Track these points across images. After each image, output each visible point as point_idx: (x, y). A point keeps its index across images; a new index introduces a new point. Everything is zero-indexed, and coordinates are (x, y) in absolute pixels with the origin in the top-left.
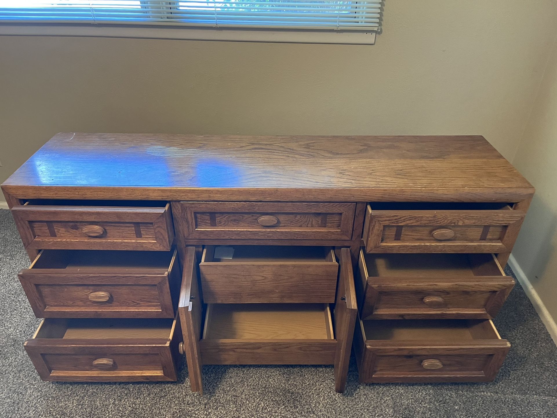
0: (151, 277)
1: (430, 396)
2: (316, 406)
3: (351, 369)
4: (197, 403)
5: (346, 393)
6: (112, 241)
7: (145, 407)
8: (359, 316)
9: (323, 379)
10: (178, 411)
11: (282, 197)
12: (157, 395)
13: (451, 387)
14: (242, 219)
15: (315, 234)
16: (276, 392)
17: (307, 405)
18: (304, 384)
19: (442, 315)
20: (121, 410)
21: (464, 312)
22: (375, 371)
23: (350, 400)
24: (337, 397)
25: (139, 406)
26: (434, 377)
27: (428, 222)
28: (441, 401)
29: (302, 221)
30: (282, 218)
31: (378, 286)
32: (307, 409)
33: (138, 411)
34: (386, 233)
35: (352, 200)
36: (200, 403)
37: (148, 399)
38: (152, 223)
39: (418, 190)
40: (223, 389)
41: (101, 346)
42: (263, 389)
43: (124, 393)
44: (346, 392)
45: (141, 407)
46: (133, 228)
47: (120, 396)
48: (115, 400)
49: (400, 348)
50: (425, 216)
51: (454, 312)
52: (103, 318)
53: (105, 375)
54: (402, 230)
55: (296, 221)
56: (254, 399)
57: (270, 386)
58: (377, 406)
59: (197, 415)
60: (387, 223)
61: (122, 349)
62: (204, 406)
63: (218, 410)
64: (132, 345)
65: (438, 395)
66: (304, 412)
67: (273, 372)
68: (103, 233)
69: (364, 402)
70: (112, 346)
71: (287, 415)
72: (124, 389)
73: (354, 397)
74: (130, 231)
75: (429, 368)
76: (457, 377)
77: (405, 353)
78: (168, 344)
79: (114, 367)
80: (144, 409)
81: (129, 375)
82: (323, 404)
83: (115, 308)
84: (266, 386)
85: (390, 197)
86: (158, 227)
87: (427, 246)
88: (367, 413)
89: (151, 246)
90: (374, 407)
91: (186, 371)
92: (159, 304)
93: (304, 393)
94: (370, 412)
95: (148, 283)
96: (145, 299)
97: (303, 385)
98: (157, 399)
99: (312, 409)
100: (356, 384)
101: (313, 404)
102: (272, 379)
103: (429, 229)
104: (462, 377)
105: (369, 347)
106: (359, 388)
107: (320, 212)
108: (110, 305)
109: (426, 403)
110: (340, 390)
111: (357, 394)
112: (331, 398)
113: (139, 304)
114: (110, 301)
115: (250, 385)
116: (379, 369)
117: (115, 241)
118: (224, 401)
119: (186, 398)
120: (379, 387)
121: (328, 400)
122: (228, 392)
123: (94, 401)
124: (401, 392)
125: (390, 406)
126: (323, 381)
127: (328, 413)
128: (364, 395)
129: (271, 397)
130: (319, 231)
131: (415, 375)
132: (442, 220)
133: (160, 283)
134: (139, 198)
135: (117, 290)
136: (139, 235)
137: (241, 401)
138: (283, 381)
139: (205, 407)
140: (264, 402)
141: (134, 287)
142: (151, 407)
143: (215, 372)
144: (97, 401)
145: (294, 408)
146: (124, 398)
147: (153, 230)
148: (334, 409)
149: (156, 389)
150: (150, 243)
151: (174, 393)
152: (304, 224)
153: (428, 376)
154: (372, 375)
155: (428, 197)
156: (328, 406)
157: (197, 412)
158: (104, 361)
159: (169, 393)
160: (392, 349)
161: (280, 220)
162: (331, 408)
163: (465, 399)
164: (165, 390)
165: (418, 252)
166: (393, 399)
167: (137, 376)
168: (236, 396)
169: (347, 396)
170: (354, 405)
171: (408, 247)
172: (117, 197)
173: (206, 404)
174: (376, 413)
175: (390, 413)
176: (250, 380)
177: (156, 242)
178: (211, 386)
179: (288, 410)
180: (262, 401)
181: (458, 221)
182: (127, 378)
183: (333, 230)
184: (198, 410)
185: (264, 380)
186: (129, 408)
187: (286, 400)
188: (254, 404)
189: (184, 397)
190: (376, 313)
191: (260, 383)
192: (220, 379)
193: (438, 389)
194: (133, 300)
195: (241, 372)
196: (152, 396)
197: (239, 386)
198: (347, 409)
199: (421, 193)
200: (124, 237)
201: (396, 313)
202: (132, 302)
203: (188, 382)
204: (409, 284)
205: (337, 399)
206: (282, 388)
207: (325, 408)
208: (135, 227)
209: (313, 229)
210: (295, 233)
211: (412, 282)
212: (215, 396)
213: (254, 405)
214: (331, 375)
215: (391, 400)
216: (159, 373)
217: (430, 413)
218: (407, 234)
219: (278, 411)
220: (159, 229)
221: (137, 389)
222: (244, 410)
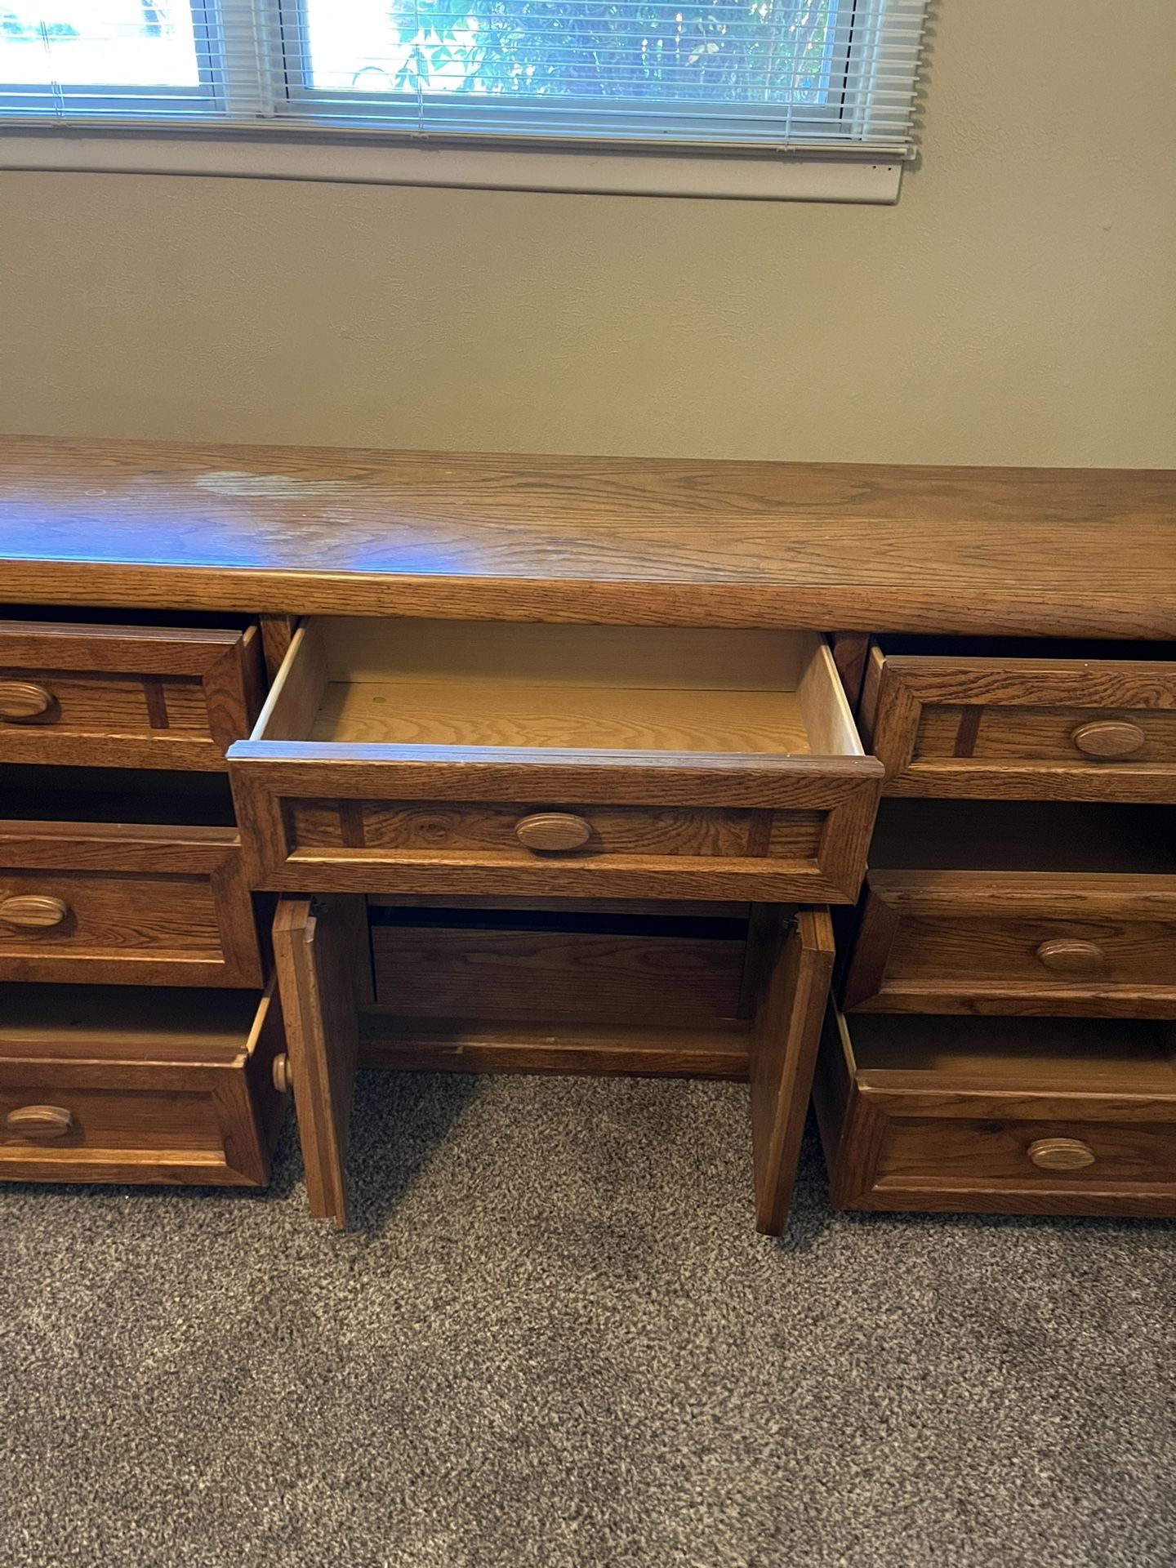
0: (192, 850)
1: (1049, 1258)
2: (694, 1274)
3: (803, 1173)
4: (326, 1254)
5: (789, 1242)
6: (75, 735)
7: (167, 1262)
8: (834, 1002)
9: (718, 1200)
10: (266, 1278)
11: (606, 609)
12: (203, 1229)
13: (1114, 1234)
14: (461, 822)
15: (725, 881)
16: (573, 1231)
17: (667, 1271)
18: (660, 1210)
19: (1096, 1002)
20: (90, 1270)
21: (1163, 996)
22: (883, 1174)
23: (801, 1262)
24: (761, 1248)
25: (148, 1259)
26: (1064, 1196)
27: (1064, 695)
28: (1085, 1273)
29: (679, 835)
30: (604, 825)
31: (900, 898)
32: (668, 1283)
33: (142, 1274)
34: (927, 734)
35: (825, 623)
36: (337, 1256)
37: (177, 1239)
38: (198, 680)
39: (1033, 596)
40: (409, 1219)
41: (32, 1060)
42: (533, 1222)
43: (104, 1221)
44: (788, 1238)
45: (153, 1261)
46: (142, 697)
47: (90, 1230)
48: (74, 1238)
49: (965, 1096)
50: (1056, 676)
51: (1134, 996)
52: (45, 980)
53: (47, 1160)
54: (977, 723)
55: (658, 836)
56: (503, 1249)
57: (555, 1213)
58: (886, 1283)
59: (324, 1292)
60: (933, 695)
61: (99, 1073)
62: (348, 1266)
63: (392, 1276)
64: (129, 1062)
65: (1074, 1256)
66: (658, 1292)
67: (565, 1174)
68: (48, 706)
69: (846, 1268)
70: (66, 1061)
71: (603, 1297)
72: (103, 1210)
73: (812, 1252)
74: (132, 705)
75: (1051, 1166)
76: (1136, 1199)
77: (978, 1112)
78: (239, 1063)
79: (72, 1135)
80: (162, 1269)
81: (120, 1162)
82: (716, 1271)
83: (83, 950)
84: (541, 1213)
85: (944, 616)
86: (218, 691)
87: (1056, 774)
88: (853, 1300)
89: (198, 756)
90: (874, 1284)
91: (296, 1164)
92: (218, 941)
93: (658, 1237)
94: (864, 1300)
95: (185, 866)
96: (175, 926)
97: (657, 1214)
98: (203, 1241)
99: (682, 1285)
100: (820, 1215)
101: (685, 1270)
102: (561, 1195)
103: (1065, 720)
104: (1152, 1198)
105: (866, 1088)
106: (828, 1228)
107: (746, 804)
108: (67, 940)
109: (1037, 1277)
110: (772, 1227)
111: (823, 1244)
112: (741, 1254)
113: (154, 939)
114: (66, 928)
115: (493, 1209)
116: (892, 1165)
117: (85, 735)
118: (412, 1251)
119: (293, 1240)
120: (891, 1228)
121: (732, 1260)
122: (424, 1225)
123: (11, 1242)
124: (961, 1245)
125: (926, 1282)
126: (717, 1206)
127: (732, 1296)
128: (843, 1248)
129: (557, 1246)
130: (743, 870)
131: (1005, 1188)
132: (1106, 690)
133: (219, 867)
134: (164, 601)
135: (89, 891)
136: (159, 720)
137: (463, 1254)
138: (596, 1201)
139: (352, 1269)
140: (534, 1260)
141: (143, 885)
142: (185, 1265)
143: (388, 1167)
144: (20, 1241)
145: (628, 1280)
146: (101, 1233)
147: (203, 704)
148: (750, 1287)
149: (203, 1212)
150: (194, 744)
151: (256, 1224)
152: (688, 845)
153: (1047, 1192)
154: (872, 1186)
155: (1065, 621)
156: (732, 1276)
157: (324, 1283)
158: (43, 1113)
159: (241, 1224)
160: (940, 1097)
161: (600, 830)
162: (741, 1282)
163: (1160, 1268)
164: (231, 1214)
165: (1028, 795)
166: (933, 1263)
167: (144, 1166)
168: (449, 1240)
169: (793, 1251)
170: (814, 1276)
171: (997, 778)
172: (95, 596)
173: (353, 1261)
174: (881, 1302)
175: (925, 1303)
176: (492, 1195)
177: (210, 741)
178: (372, 1208)
179: (607, 1283)
180: (527, 1256)
181: (1158, 693)
182: (115, 1170)
183: (792, 871)
184: (330, 1275)
185: (535, 1195)
186: (117, 1264)
187: (601, 1254)
188: (504, 1264)
189: (288, 1236)
190: (889, 990)
191: (524, 1204)
192: (402, 1187)
193: (1075, 1238)
194: (139, 928)
195: (466, 1170)
196: (188, 1230)
197: (458, 1210)
198: (790, 1288)
199: (1040, 606)
200: (112, 726)
201: (952, 991)
202: (135, 934)
203: (301, 1194)
204: (995, 893)
205: (760, 1258)
206: (589, 1220)
207: (723, 1281)
208: (147, 692)
209: (718, 864)
210: (653, 877)
211: (1008, 887)
212: (384, 1236)
213: (503, 1268)
214: (742, 1189)
215: (930, 1265)
216: (213, 1159)
217: (1051, 1306)
218: (995, 735)
219: (576, 1286)
220: (220, 697)
221: (144, 1209)
222: (469, 1280)
